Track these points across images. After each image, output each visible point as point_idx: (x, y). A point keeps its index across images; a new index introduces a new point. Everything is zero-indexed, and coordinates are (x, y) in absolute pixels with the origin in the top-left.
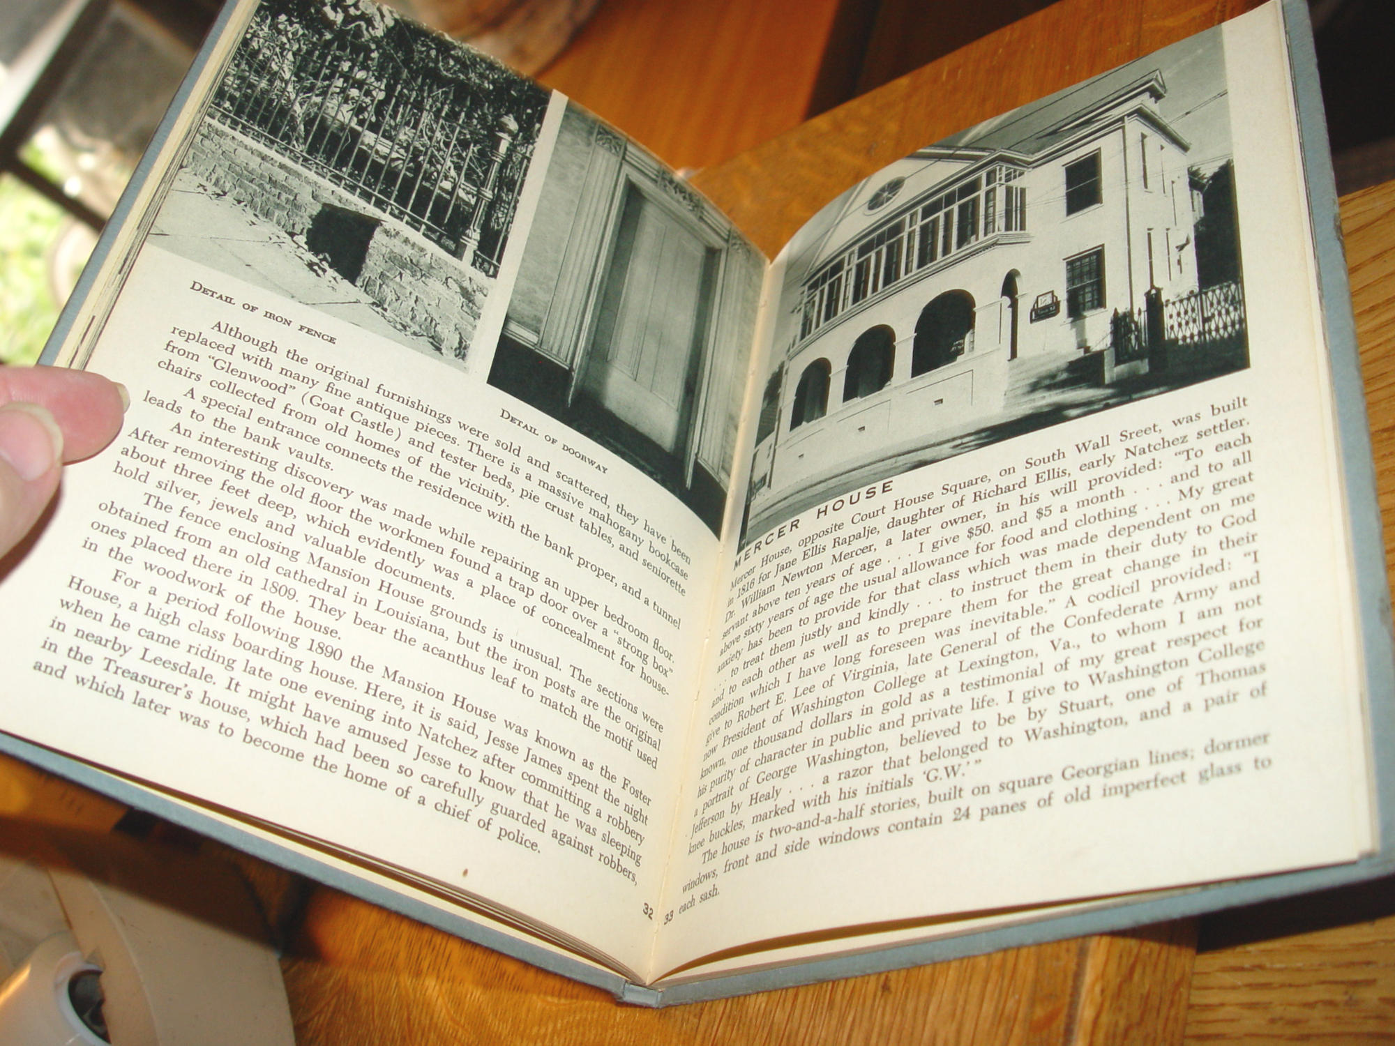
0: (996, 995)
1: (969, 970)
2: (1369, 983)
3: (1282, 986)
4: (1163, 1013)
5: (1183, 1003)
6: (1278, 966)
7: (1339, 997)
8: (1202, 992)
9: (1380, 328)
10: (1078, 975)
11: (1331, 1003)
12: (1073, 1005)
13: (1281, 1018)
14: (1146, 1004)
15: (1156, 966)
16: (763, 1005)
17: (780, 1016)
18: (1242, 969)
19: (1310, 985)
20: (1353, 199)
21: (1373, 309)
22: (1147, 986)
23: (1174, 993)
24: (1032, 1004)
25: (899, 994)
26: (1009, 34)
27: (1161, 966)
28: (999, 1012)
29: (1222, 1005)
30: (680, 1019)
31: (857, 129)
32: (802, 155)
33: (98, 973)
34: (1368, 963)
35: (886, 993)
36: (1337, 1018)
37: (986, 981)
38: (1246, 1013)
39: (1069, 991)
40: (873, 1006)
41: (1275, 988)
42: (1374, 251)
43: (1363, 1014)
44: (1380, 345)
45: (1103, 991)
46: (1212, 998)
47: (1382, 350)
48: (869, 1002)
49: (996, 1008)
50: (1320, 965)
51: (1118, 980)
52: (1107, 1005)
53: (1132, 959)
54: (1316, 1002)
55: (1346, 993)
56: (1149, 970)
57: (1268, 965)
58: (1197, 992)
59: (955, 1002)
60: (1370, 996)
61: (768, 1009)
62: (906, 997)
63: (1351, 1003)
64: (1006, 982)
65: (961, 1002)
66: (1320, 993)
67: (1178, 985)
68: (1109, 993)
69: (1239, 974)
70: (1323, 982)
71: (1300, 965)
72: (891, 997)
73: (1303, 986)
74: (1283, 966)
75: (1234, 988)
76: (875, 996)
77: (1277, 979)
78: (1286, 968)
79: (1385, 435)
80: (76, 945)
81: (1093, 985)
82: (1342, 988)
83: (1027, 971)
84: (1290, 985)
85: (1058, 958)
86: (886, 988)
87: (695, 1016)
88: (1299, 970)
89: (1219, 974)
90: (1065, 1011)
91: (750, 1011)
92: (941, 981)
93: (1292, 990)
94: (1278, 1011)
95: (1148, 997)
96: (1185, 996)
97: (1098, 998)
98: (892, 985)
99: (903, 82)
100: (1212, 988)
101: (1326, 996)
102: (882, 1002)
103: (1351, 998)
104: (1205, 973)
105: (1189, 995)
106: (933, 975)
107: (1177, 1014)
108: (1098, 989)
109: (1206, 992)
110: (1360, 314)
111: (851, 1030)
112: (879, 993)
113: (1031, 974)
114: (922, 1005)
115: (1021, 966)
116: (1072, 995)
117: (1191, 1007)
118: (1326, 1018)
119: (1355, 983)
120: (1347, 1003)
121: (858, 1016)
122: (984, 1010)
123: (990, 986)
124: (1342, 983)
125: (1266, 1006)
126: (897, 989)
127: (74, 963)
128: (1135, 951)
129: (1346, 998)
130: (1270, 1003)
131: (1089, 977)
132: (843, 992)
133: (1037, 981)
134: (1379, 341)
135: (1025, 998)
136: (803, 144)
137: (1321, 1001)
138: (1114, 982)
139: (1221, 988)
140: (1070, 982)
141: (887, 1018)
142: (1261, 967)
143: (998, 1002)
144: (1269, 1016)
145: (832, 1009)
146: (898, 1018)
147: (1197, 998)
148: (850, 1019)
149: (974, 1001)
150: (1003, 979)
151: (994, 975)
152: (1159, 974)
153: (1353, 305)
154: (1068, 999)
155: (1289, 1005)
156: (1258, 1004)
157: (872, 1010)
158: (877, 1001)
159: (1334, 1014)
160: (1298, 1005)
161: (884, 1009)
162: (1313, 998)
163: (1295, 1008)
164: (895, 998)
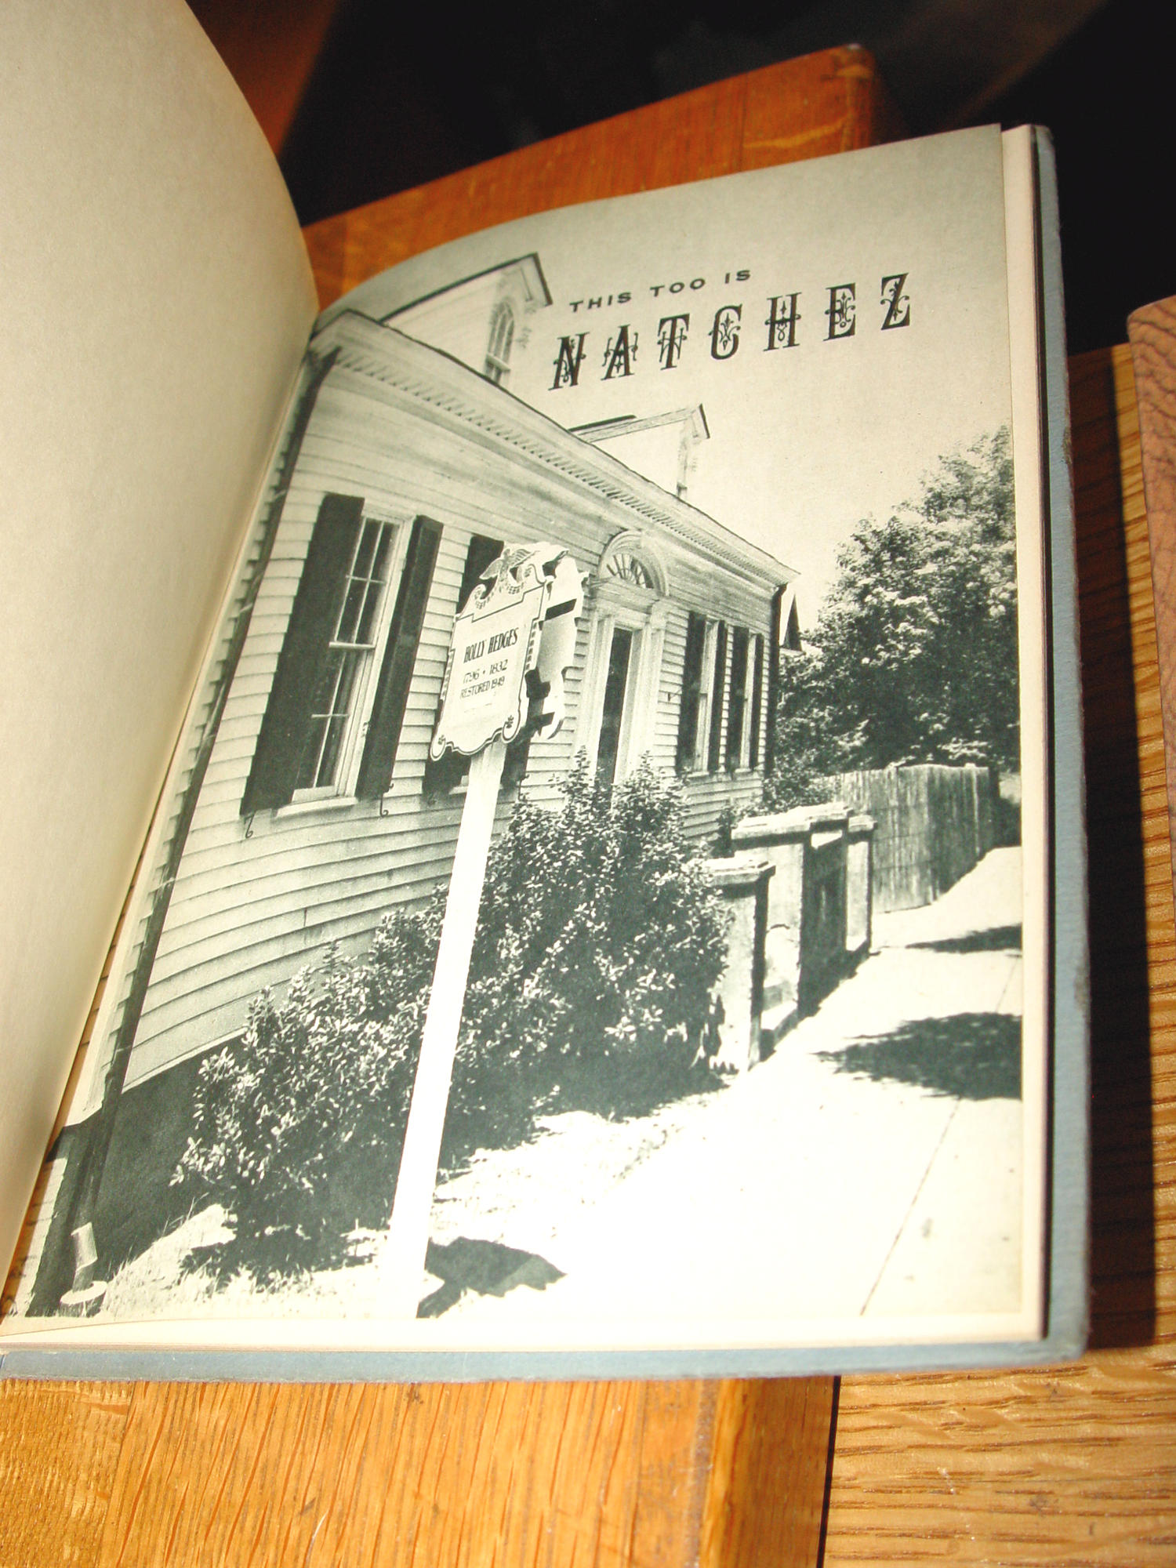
0: (587, 1406)
11: (1027, 1400)
12: (707, 1419)
13: (959, 1423)
16: (221, 1422)
17: (248, 1438)
24: (644, 1418)
25: (434, 1405)
29: (875, 1406)
35: (415, 1404)
36: (1037, 1420)
38: (911, 1416)
40: (395, 1422)
41: (948, 1382)
45: (745, 1397)
48: (387, 1417)
54: (1007, 1400)
58: (846, 1389)
62: (448, 1410)
65: (533, 1418)
66: (1011, 1387)
68: (751, 1401)
72: (423, 1408)
76: (397, 1409)
94: (954, 1412)
101: (1020, 1391)
102: (409, 1418)
103: (1055, 1392)
108: (738, 1395)
111: (362, 1459)
112: (404, 1404)
114: (471, 1422)
118: (1023, 1420)
119: (1058, 1373)
120: (1048, 1400)
121: (372, 1435)
124: (1042, 1372)
125: (937, 1406)
126: (431, 1398)
129: (1047, 1392)
130: (943, 1402)
132: (347, 1403)
137: (1015, 1398)
141: (419, 1441)
143: (591, 1418)
144: (942, 1420)
146: (437, 1439)
148: (360, 1443)
154: (700, 1411)
155: (969, 1404)
156: (925, 1403)
157: (394, 1428)
158: (401, 1416)
159: (1034, 1415)
160: (982, 1404)
161: (413, 1425)
162: (1001, 1394)
163: (978, 1408)
164: (429, 1411)
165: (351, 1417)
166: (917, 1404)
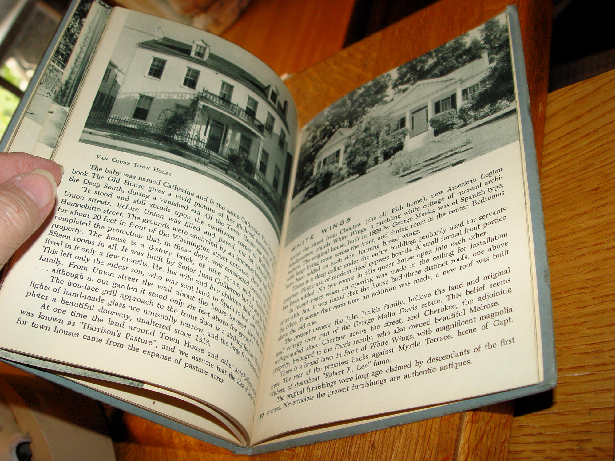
0: (422, 449)
1: (409, 438)
2: (589, 440)
3: (550, 442)
4: (497, 456)
5: (506, 450)
6: (548, 433)
7: (576, 448)
8: (515, 445)
9: (591, 143)
10: (457, 440)
11: (571, 450)
12: (455, 454)
13: (550, 457)
14: (489, 451)
15: (493, 434)
16: (320, 454)
18: (532, 435)
19: (562, 442)
20: (578, 85)
21: (588, 135)
22: (489, 444)
23: (502, 447)
24: (437, 453)
25: (379, 449)
26: (426, 12)
27: (495, 435)
28: (423, 457)
29: (524, 451)
31: (359, 56)
32: (335, 68)
33: (28, 443)
34: (588, 432)
36: (575, 457)
37: (417, 443)
38: (534, 454)
39: (453, 448)
41: (548, 443)
43: (586, 455)
44: (591, 151)
45: (468, 447)
46: (519, 448)
48: (366, 453)
49: (421, 456)
50: (567, 433)
51: (476, 442)
52: (470, 453)
53: (482, 433)
54: (565, 450)
55: (578, 445)
56: (490, 437)
57: (544, 433)
58: (512, 445)
59: (403, 453)
60: (589, 447)
61: (322, 456)
62: (382, 451)
63: (581, 450)
64: (426, 444)
65: (406, 453)
66: (567, 446)
67: (504, 443)
68: (471, 448)
69: (531, 437)
70: (568, 441)
71: (558, 433)
73: (560, 442)
74: (550, 433)
75: (529, 443)
76: (368, 450)
77: (548, 439)
78: (552, 434)
79: (594, 192)
80: (20, 430)
81: (464, 445)
82: (577, 443)
83: (435, 439)
84: (554, 442)
85: (448, 433)
86: (373, 446)
88: (557, 435)
89: (522, 437)
90: (452, 457)
91: (314, 457)
92: (397, 443)
93: (555, 444)
94: (548, 453)
95: (490, 448)
96: (507, 448)
97: (467, 451)
98: (376, 445)
99: (379, 34)
100: (519, 443)
101: (570, 447)
102: (372, 453)
103: (580, 447)
104: (517, 437)
105: (509, 447)
106: (394, 440)
107: (503, 455)
108: (466, 447)
109: (517, 445)
112: (370, 449)
113: (437, 440)
114: (389, 454)
115: (432, 436)
116: (454, 450)
117: (510, 452)
118: (570, 457)
119: (582, 441)
120: (578, 450)
122: (416, 457)
123: (419, 446)
124: (577, 441)
125: (543, 451)
126: (378, 448)
127: (19, 438)
128: (483, 429)
129: (578, 447)
130: (545, 450)
131: (462, 441)
132: (355, 449)
133: (439, 443)
134: (591, 149)
135: (434, 451)
136: (335, 64)
137: (568, 449)
138: (474, 443)
139: (524, 443)
140: (454, 444)
142: (541, 434)
143: (422, 453)
144: (545, 456)
145: (350, 456)
147: (513, 448)
149: (411, 453)
150: (424, 442)
151: (420, 441)
152: (495, 439)
154: (453, 452)
155: (553, 451)
156: (540, 450)
157: (367, 457)
158: (369, 452)
159: (573, 455)
160: (557, 451)
161: (373, 456)
162: (564, 448)
163: (556, 452)
164: (377, 451)
165: (355, 453)
166: (537, 450)
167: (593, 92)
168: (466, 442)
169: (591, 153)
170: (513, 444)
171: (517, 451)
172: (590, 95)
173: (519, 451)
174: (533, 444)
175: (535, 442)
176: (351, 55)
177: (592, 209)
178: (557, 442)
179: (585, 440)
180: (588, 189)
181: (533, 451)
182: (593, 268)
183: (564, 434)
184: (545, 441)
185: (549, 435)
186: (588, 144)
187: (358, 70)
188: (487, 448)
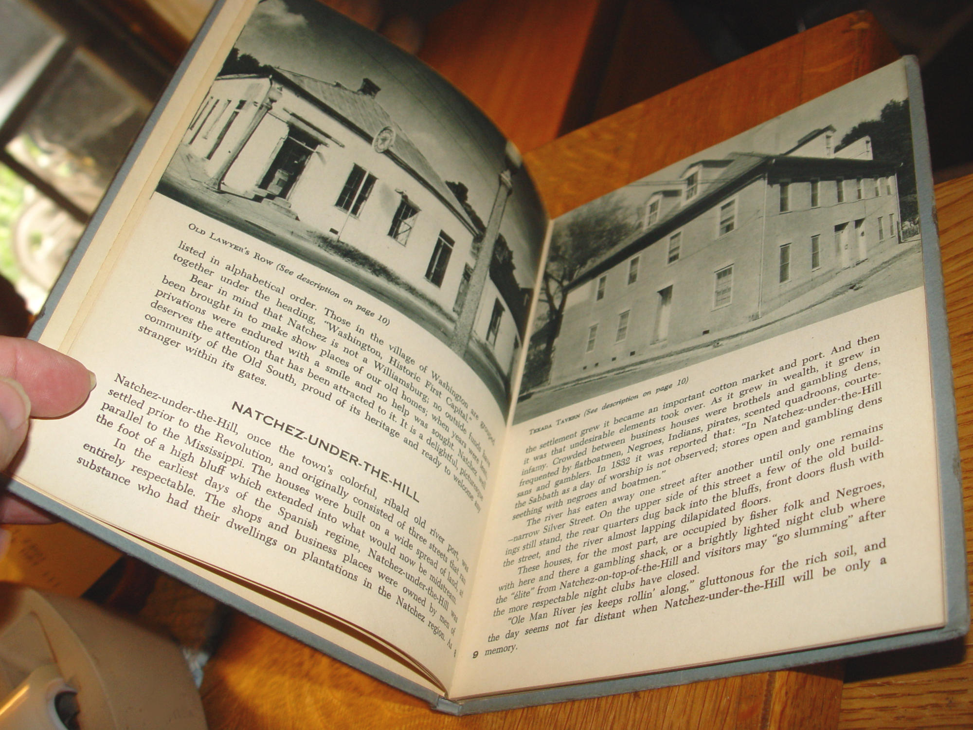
0: (714, 697)
2: (963, 692)
3: (903, 695)
4: (824, 712)
5: (837, 707)
7: (943, 701)
8: (850, 701)
9: (962, 269)
10: (770, 682)
11: (937, 706)
12: (767, 702)
13: (903, 717)
16: (550, 710)
17: (562, 717)
19: (922, 694)
20: (942, 187)
21: (957, 256)
22: (815, 693)
23: (831, 699)
24: (739, 702)
25: (646, 699)
26: (713, 76)
28: (717, 708)
29: (862, 709)
30: (490, 721)
31: (607, 137)
32: (570, 154)
33: (73, 694)
34: (961, 679)
35: (637, 698)
36: (941, 715)
37: (707, 688)
38: (880, 714)
39: (764, 693)
40: (627, 708)
41: (898, 697)
42: (956, 220)
43: (959, 712)
44: (961, 280)
45: (786, 693)
46: (856, 704)
47: (963, 283)
48: (625, 706)
49: (714, 706)
50: (929, 681)
51: (796, 687)
52: (789, 703)
54: (927, 705)
55: (947, 699)
58: (845, 701)
60: (964, 700)
61: (553, 712)
62: (651, 701)
63: (951, 705)
64: (720, 690)
65: (689, 703)
66: (929, 699)
67: (833, 695)
68: (790, 695)
69: (874, 688)
70: (931, 692)
71: (915, 681)
72: (640, 701)
73: (918, 695)
74: (903, 682)
75: (871, 697)
76: (629, 702)
77: (900, 690)
78: (906, 684)
79: (966, 337)
80: (60, 674)
81: (781, 689)
82: (945, 695)
84: (909, 695)
86: (637, 695)
87: (501, 719)
88: (914, 684)
89: (860, 688)
90: (762, 706)
92: (674, 694)
93: (911, 697)
94: (901, 712)
95: (815, 699)
96: (837, 703)
97: (784, 698)
99: (640, 106)
100: (855, 698)
101: (934, 701)
102: (634, 705)
103: (951, 701)
104: (851, 689)
105: (840, 703)
107: (833, 714)
108: (783, 692)
109: (852, 701)
110: (947, 261)
111: (613, 724)
112: (632, 699)
113: (738, 683)
114: (662, 705)
116: (766, 696)
117: (841, 710)
118: (934, 716)
119: (953, 692)
120: (947, 705)
121: (618, 713)
122: (705, 707)
123: (710, 691)
124: (945, 692)
125: (892, 709)
126: (644, 696)
127: (58, 685)
129: (947, 702)
130: (896, 707)
131: (777, 685)
132: (606, 703)
133: (741, 687)
134: (961, 277)
135: (734, 698)
136: (570, 147)
137: (931, 704)
139: (862, 698)
140: (765, 688)
141: (638, 715)
143: (715, 702)
144: (895, 715)
145: (599, 710)
146: (646, 715)
147: (845, 705)
148: (611, 717)
150: (718, 686)
153: (942, 255)
154: (764, 698)
155: (908, 707)
156: (887, 707)
157: (627, 710)
158: (631, 704)
159: (939, 713)
160: (915, 708)
161: (636, 709)
162: (924, 703)
163: (913, 709)
164: (643, 701)
165: (608, 705)
166: (883, 707)
167: (965, 196)
168: (783, 685)
169: (962, 283)
170: (846, 699)
171: (852, 710)
172: (960, 202)
173: (855, 709)
174: (877, 698)
175: (879, 696)
176: (595, 136)
177: (964, 362)
178: (914, 695)
179: (957, 691)
180: (958, 334)
181: (877, 708)
182: (967, 445)
183: (923, 683)
184: (895, 694)
185: (901, 685)
186: (958, 270)
187: (607, 157)
188: (811, 698)
